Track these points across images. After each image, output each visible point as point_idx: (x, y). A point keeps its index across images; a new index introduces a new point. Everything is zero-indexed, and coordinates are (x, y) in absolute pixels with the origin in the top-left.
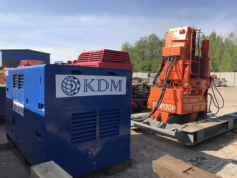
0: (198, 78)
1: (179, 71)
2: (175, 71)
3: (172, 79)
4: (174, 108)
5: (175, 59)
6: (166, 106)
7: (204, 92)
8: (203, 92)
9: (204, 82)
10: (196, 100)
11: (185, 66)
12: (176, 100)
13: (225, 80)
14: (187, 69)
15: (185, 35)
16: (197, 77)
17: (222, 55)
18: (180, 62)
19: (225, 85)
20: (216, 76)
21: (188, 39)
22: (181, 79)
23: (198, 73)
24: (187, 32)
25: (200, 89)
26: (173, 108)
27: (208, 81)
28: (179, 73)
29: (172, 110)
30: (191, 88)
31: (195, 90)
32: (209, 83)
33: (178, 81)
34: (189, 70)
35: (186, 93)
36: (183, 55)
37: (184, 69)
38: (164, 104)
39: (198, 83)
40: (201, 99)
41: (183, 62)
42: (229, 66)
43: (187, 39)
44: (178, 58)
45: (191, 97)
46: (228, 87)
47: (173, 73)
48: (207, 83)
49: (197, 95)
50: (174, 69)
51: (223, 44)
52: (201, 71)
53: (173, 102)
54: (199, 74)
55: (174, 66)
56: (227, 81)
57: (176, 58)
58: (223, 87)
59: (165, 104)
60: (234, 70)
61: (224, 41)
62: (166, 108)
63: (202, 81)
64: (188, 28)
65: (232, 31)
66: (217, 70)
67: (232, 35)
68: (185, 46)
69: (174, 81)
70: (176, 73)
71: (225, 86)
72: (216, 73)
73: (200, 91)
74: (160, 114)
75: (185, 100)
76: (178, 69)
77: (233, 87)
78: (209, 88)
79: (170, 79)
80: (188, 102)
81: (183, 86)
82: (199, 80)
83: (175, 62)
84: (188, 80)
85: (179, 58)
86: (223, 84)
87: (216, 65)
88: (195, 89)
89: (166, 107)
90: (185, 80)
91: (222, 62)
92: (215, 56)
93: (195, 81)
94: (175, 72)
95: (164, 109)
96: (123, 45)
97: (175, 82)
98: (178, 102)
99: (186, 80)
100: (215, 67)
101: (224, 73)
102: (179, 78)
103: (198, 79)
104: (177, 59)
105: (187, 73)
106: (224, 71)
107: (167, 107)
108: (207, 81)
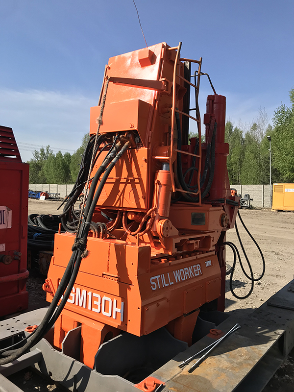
0: (198, 202)
1: (137, 181)
2: (128, 180)
3: (119, 207)
4: (119, 310)
5: (127, 144)
6: (97, 299)
7: (215, 242)
8: (212, 243)
9: (214, 215)
10: (193, 270)
11: (154, 166)
12: (124, 282)
13: (249, 198)
14: (161, 176)
15: (156, 67)
16: (195, 199)
17: (243, 158)
18: (142, 153)
19: (250, 206)
20: (236, 191)
21: (164, 79)
22: (143, 206)
23: (198, 187)
24: (161, 60)
25: (205, 235)
26: (115, 309)
27: (227, 208)
28: (138, 187)
29: (114, 317)
30: (175, 237)
31: (191, 239)
32: (228, 217)
33: (136, 213)
34: (168, 177)
35: (161, 251)
36: (149, 128)
37: (152, 176)
38: (90, 294)
39: (199, 219)
40: (208, 263)
41: (151, 154)
42: (254, 175)
43: (161, 80)
44: (134, 138)
45: (176, 262)
46: (255, 208)
47: (121, 187)
48: (222, 216)
49: (195, 252)
50: (125, 173)
51: (243, 141)
52: (205, 183)
53: (115, 287)
54: (199, 191)
55: (125, 164)
56: (252, 200)
57: (128, 138)
58: (247, 210)
59: (94, 295)
60: (261, 181)
61: (244, 137)
62: (96, 306)
63: (209, 210)
64: (163, 46)
65: (255, 121)
66: (235, 180)
67: (255, 127)
68: (155, 101)
69: (127, 212)
70: (129, 186)
71: (251, 208)
72: (235, 185)
73: (206, 241)
74: (79, 324)
75: (155, 281)
76: (136, 176)
77: (262, 209)
78: (229, 227)
79: (115, 207)
80: (167, 282)
81: (149, 229)
82: (200, 208)
83: (125, 151)
84: (165, 211)
85: (137, 139)
86: (247, 203)
87: (235, 173)
88: (187, 238)
89: (95, 302)
90: (156, 210)
91: (243, 168)
92: (233, 159)
93: (187, 212)
94: (126, 183)
95: (90, 308)
96: (85, 137)
97: (130, 217)
98: (130, 289)
99: (160, 211)
100: (233, 176)
101: (247, 186)
102: (138, 203)
103: (198, 206)
104: (130, 144)
105: (163, 189)
106: (247, 183)
107: (98, 303)
108: (224, 209)
